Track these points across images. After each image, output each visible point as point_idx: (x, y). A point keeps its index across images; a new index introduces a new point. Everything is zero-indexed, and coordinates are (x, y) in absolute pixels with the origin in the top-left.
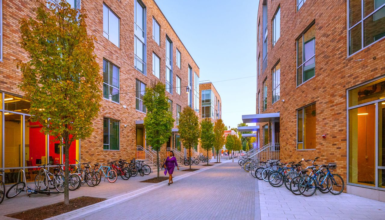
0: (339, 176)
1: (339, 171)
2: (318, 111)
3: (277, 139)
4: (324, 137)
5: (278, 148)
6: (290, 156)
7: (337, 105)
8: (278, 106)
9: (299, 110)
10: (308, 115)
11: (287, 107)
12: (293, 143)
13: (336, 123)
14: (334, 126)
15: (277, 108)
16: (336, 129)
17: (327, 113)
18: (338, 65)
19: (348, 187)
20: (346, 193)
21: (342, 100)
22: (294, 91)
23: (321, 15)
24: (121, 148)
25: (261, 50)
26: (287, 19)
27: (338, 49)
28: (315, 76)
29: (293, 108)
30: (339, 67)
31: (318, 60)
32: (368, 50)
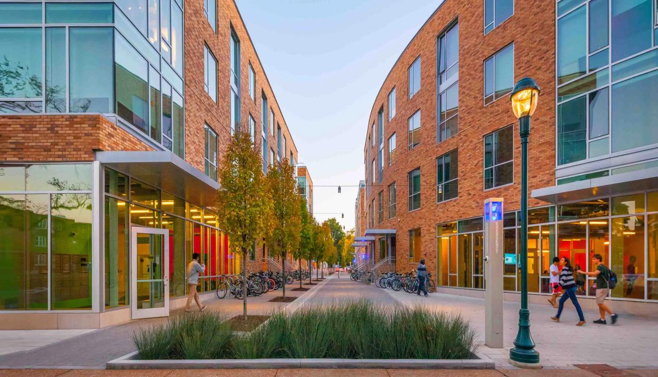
0: (433, 281)
1: (433, 278)
2: (422, 235)
3: (394, 254)
4: (425, 254)
5: (394, 262)
6: (405, 269)
7: (432, 233)
8: (395, 223)
9: (410, 231)
10: (416, 236)
11: (402, 227)
12: (407, 257)
13: (432, 245)
14: (431, 247)
15: (394, 225)
16: (432, 249)
17: (427, 237)
18: (432, 206)
19: (438, 288)
20: (436, 292)
21: (434, 231)
22: (407, 215)
23: (423, 166)
24: (256, 259)
25: (376, 158)
26: (401, 150)
27: (432, 196)
28: (419, 209)
29: (406, 229)
30: (433, 208)
31: (422, 197)
32: (445, 204)
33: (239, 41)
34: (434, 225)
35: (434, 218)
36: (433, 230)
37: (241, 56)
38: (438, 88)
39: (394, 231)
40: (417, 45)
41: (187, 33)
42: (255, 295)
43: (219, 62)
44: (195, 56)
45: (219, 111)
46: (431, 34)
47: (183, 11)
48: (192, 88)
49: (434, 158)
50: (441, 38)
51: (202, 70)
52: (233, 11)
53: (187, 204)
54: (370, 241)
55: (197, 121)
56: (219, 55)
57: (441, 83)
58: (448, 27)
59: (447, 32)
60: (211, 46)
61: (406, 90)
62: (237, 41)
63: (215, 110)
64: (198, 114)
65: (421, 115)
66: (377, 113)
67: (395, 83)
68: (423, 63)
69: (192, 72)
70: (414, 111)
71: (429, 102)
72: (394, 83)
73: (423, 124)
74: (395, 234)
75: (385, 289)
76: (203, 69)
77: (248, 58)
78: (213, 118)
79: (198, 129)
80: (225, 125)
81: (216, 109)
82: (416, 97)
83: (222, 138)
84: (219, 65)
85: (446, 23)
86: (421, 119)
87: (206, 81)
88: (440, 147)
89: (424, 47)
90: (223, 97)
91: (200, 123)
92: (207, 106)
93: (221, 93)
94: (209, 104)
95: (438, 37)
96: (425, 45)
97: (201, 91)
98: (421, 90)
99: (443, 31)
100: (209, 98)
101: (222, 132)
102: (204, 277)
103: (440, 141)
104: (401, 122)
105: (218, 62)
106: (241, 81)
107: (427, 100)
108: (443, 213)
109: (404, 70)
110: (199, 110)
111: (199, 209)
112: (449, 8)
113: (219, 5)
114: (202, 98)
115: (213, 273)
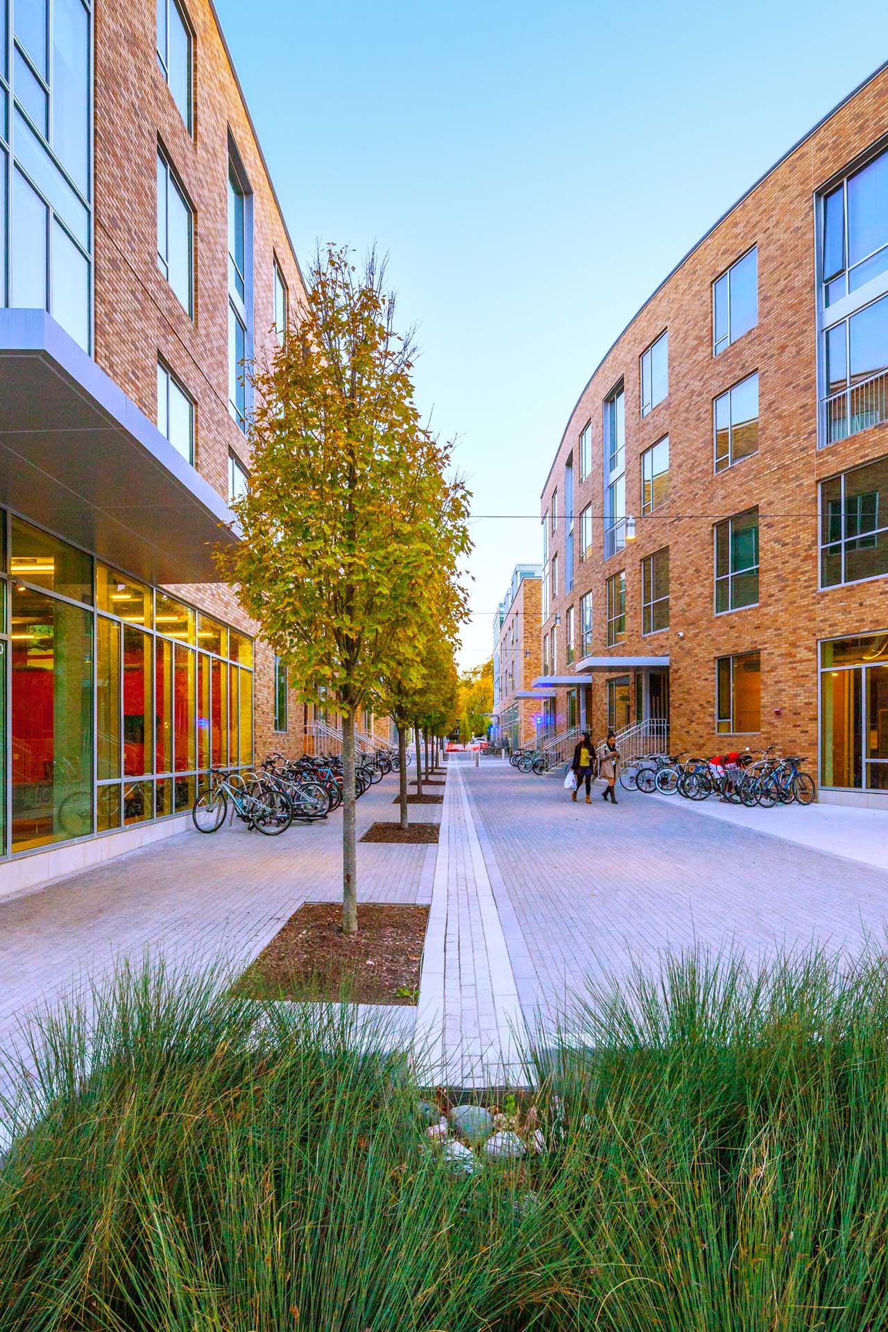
1: (808, 768)
2: (765, 668)
3: (662, 712)
4: (778, 713)
5: (663, 731)
6: (701, 747)
7: (801, 661)
8: (665, 643)
9: (723, 660)
10: (743, 670)
11: (692, 650)
12: (708, 719)
13: (799, 690)
14: (797, 696)
15: (662, 646)
16: (799, 701)
17: (783, 672)
18: (804, 597)
19: (821, 793)
20: (818, 802)
21: (810, 655)
22: (710, 621)
23: (770, 503)
24: (289, 727)
25: (598, 502)
26: (689, 475)
27: (803, 573)
28: (757, 605)
29: (707, 653)
30: (805, 602)
31: (765, 578)
32: (851, 589)
33: (249, 193)
34: (811, 643)
35: (811, 625)
36: (803, 654)
37: (255, 229)
38: (821, 314)
39: (664, 661)
40: (741, 225)
41: (104, 78)
42: (309, 819)
43: (200, 215)
44: (129, 160)
45: (199, 341)
46: (796, 190)
47: (92, 11)
48: (120, 245)
49: (809, 480)
50: (826, 198)
51: (150, 211)
52: (236, 107)
53: (100, 574)
54: (570, 685)
55: (133, 343)
56: (199, 196)
57: (827, 305)
58: (855, 164)
59: (848, 180)
60: (177, 159)
61: (704, 333)
62: (242, 189)
63: (188, 335)
64: (138, 325)
65: (761, 385)
66: (599, 403)
67: (668, 323)
68: (763, 263)
69: (122, 200)
70: (734, 378)
71: (792, 350)
72: (661, 324)
73: (768, 407)
74: (666, 669)
75: (652, 795)
76: (154, 208)
77: (272, 244)
78: (183, 353)
79: (137, 367)
80: (213, 382)
81: (190, 332)
82: (740, 345)
83: (208, 415)
84: (199, 221)
85: (848, 154)
86: (761, 395)
87: (161, 248)
88: (833, 452)
89: (770, 225)
90: (208, 311)
91: (143, 350)
92: (165, 313)
93: (203, 297)
94: (169, 311)
95: (819, 194)
96: (774, 219)
97: (146, 263)
98: (761, 326)
99: (839, 176)
100: (169, 294)
101: (207, 400)
102: (175, 774)
103: (829, 440)
104: (687, 410)
105: (195, 211)
106: (255, 289)
107: (783, 348)
108: (846, 611)
109: (696, 288)
110: (142, 314)
111: (138, 594)
112: (857, 117)
113: (199, 66)
114: (151, 287)
115: (181, 765)
